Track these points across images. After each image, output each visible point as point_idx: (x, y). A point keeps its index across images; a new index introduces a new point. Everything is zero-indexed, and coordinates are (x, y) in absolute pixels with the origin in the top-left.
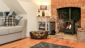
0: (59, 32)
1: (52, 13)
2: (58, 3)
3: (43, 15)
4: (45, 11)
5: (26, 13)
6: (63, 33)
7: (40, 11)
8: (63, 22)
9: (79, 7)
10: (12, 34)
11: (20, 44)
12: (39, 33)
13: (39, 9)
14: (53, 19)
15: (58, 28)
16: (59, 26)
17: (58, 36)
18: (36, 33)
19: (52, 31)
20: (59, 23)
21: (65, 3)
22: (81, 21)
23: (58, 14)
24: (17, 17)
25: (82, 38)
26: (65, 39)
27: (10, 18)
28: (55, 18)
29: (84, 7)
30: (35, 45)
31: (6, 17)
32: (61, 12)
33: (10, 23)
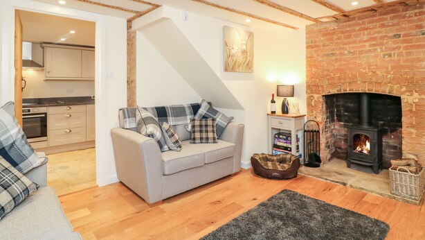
0: (329, 160)
1: (309, 105)
2: (328, 79)
3: (285, 110)
4: (290, 100)
5: (239, 107)
6: (344, 164)
7: (276, 98)
8: (343, 131)
9: (395, 94)
10: (210, 165)
11: (229, 193)
12: (275, 158)
13: (273, 95)
14: (312, 123)
15: (328, 147)
16: (331, 141)
17: (329, 172)
18: (266, 159)
19: (310, 156)
20: (332, 133)
21: (348, 81)
22: (401, 133)
23: (327, 108)
24: (219, 120)
25: (407, 191)
26: (351, 186)
27: (204, 123)
28: (319, 119)
29: (412, 95)
30: (269, 200)
31: (194, 120)
32: (337, 101)
33: (204, 135)
